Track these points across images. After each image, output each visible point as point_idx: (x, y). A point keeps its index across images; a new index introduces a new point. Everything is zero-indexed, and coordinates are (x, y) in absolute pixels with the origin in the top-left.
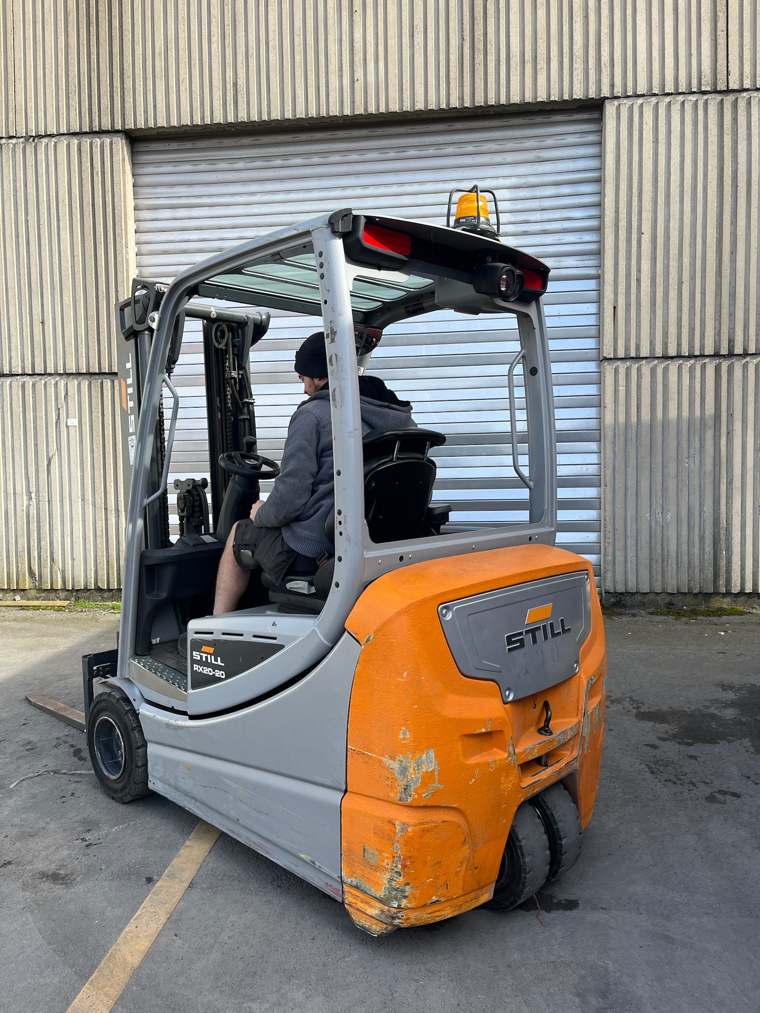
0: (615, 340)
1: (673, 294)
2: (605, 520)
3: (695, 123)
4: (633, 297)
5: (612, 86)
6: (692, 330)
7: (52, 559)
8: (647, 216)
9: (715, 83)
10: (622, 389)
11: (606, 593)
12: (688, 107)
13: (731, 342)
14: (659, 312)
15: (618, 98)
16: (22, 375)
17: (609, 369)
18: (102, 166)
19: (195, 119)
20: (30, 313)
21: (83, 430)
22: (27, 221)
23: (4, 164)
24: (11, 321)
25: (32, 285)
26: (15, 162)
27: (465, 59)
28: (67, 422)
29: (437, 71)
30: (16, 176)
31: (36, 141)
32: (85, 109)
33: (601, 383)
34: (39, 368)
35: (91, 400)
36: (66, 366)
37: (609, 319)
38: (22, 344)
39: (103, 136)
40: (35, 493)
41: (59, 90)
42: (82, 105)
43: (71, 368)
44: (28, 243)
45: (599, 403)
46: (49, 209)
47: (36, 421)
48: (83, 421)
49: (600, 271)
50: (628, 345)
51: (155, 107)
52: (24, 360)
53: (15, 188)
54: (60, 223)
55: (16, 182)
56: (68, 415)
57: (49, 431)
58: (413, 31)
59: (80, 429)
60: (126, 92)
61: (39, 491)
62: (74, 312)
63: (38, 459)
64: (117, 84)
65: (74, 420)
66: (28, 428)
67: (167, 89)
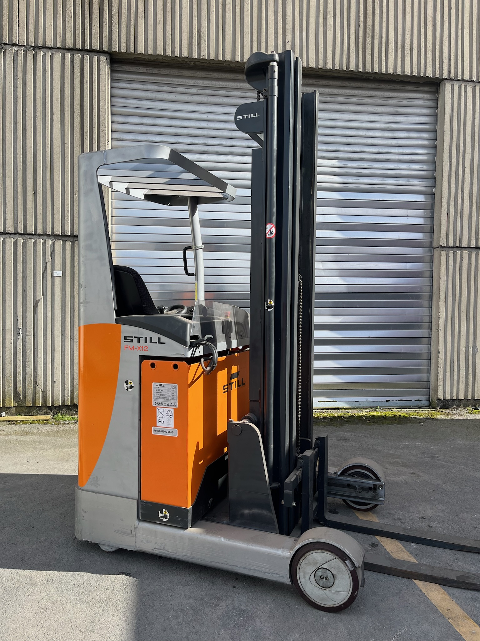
0: (448, 235)
2: (439, 352)
4: (459, 208)
5: (449, 72)
7: (35, 382)
8: (468, 157)
10: (451, 267)
11: (437, 400)
15: (452, 80)
16: (14, 234)
17: (444, 253)
18: (91, 76)
19: (167, 51)
20: (25, 185)
21: (66, 280)
22: (24, 112)
23: (7, 65)
24: (7, 189)
25: (27, 163)
26: (17, 65)
27: (360, 39)
28: (52, 273)
29: (341, 44)
30: (17, 76)
31: (36, 51)
32: (79, 31)
33: (433, 262)
34: (30, 229)
35: (74, 257)
36: (53, 229)
37: (444, 221)
38: (16, 209)
39: (92, 54)
40: (22, 329)
41: (57, 14)
42: (77, 28)
43: (58, 230)
44: (24, 129)
45: (430, 276)
46: (44, 104)
47: (26, 271)
48: (66, 273)
49: (434, 190)
50: (455, 239)
51: (136, 38)
52: (17, 222)
53: (15, 85)
54: (54, 117)
55: (17, 81)
56: (54, 268)
57: (38, 279)
58: (327, 15)
59: (63, 279)
60: (113, 24)
61: (26, 327)
62: (63, 187)
63: (26, 302)
64: (106, 16)
65: (58, 272)
66: (18, 276)
67: (146, 26)
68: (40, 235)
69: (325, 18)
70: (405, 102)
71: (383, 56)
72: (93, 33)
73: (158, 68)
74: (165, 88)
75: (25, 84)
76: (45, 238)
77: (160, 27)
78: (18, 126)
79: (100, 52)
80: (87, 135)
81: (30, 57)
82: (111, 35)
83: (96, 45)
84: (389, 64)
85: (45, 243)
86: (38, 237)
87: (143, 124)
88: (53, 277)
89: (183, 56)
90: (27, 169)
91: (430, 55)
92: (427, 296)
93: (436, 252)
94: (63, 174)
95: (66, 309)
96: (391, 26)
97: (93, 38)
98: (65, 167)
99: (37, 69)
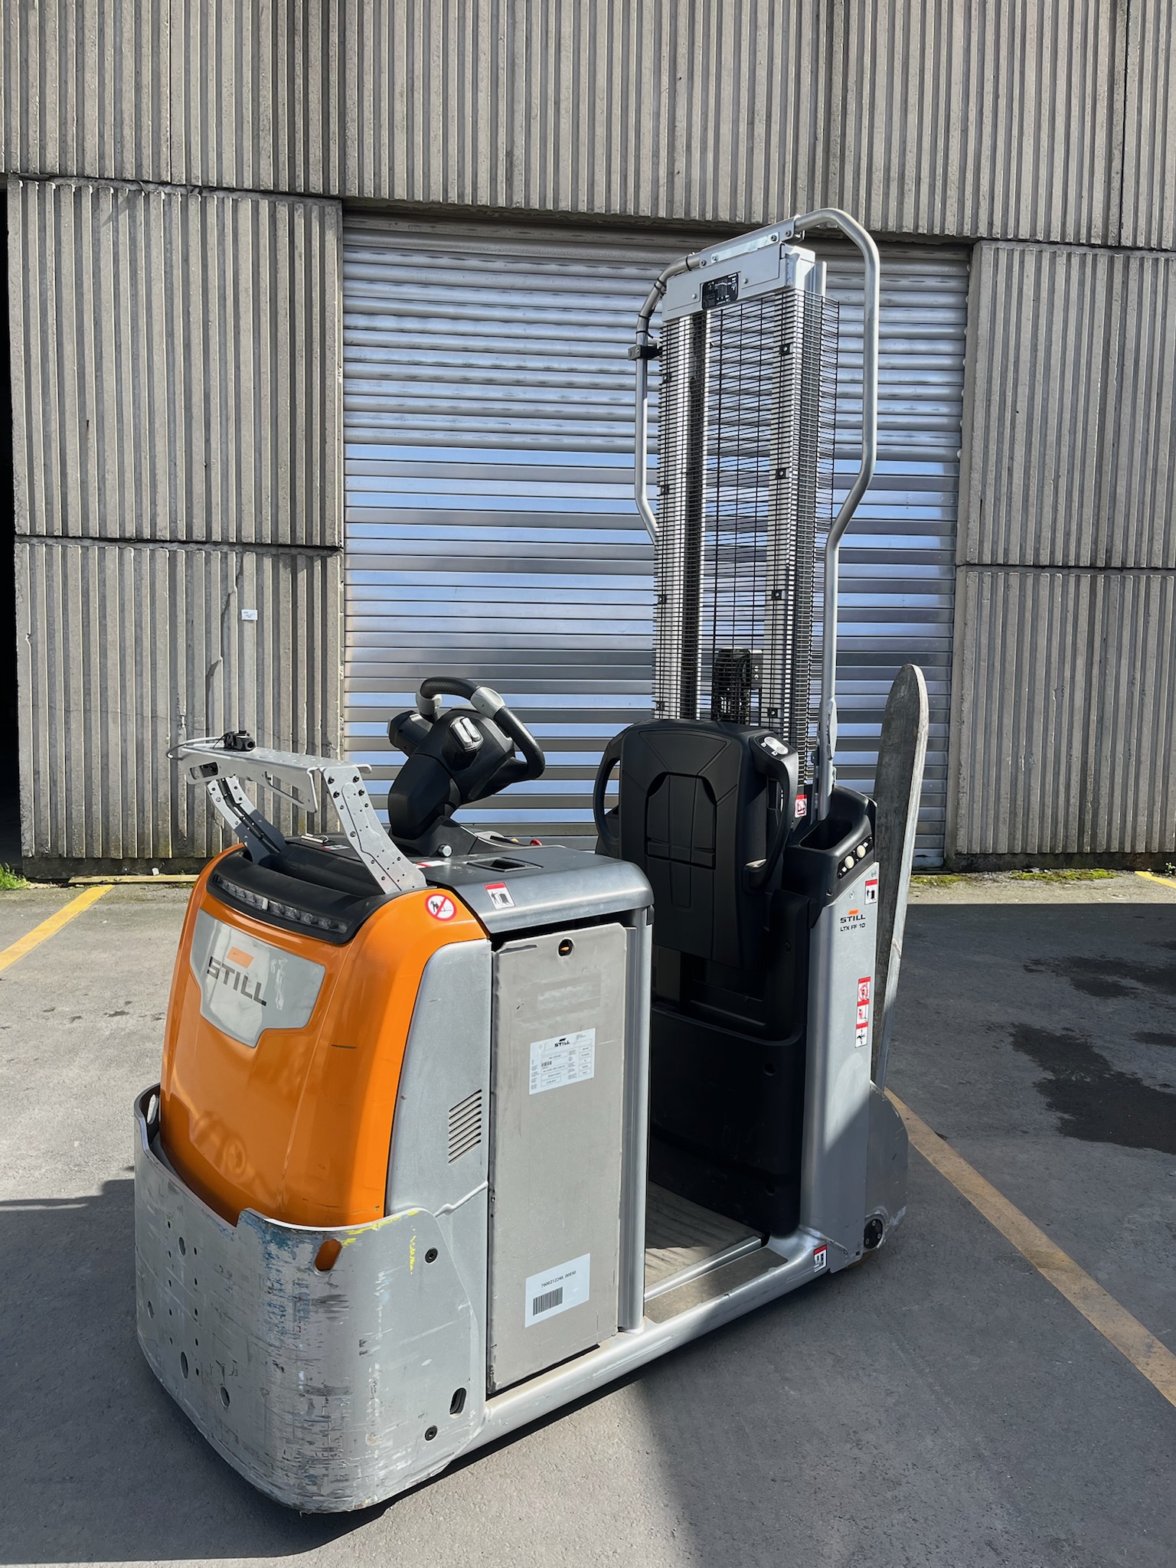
0: (981, 542)
1: (1049, 490)
2: (960, 765)
3: (1082, 283)
4: (1004, 490)
5: (991, 224)
6: (1067, 534)
8: (1023, 391)
9: (1105, 236)
10: (986, 602)
11: (956, 854)
12: (1075, 261)
13: (1109, 552)
14: (1033, 510)
15: (997, 240)
16: (171, 541)
17: (973, 575)
18: (308, 244)
19: (449, 195)
20: (188, 451)
21: (265, 627)
22: (187, 314)
23: (153, 224)
24: (157, 460)
25: (193, 410)
26: (170, 223)
27: (817, 164)
28: (240, 614)
29: (781, 174)
30: (171, 243)
31: (203, 195)
32: (284, 157)
33: (954, 594)
34: (199, 533)
35: (278, 583)
36: (240, 532)
37: (974, 515)
38: (173, 495)
39: (309, 201)
40: (186, 717)
41: (242, 122)
42: (280, 152)
43: (249, 535)
44: (187, 346)
45: (950, 619)
46: (223, 298)
47: (193, 610)
48: (265, 614)
49: (959, 453)
50: (995, 549)
51: (391, 169)
52: (176, 519)
53: (169, 261)
54: (241, 323)
55: (171, 254)
56: (243, 604)
57: (213, 626)
58: (753, 118)
59: (260, 626)
60: (349, 142)
61: (193, 714)
62: (257, 454)
63: (193, 667)
64: (334, 127)
65: (250, 612)
66: (179, 620)
67: (409, 146)
68: (216, 543)
69: (751, 123)
70: (904, 282)
71: (860, 197)
72: (311, 160)
73: (431, 222)
74: (445, 261)
75: (186, 260)
76: (225, 548)
77: (436, 146)
78: (176, 341)
79: (325, 196)
80: (302, 357)
81: (194, 206)
82: (345, 164)
83: (316, 184)
84: (872, 211)
85: (225, 556)
86: (214, 548)
87: (402, 331)
88: (240, 620)
89: (479, 203)
90: (193, 422)
91: (953, 192)
92: (943, 657)
93: (960, 574)
94: (257, 430)
95: (266, 681)
96: (879, 136)
97: (311, 171)
98: (263, 417)
99: (209, 231)
